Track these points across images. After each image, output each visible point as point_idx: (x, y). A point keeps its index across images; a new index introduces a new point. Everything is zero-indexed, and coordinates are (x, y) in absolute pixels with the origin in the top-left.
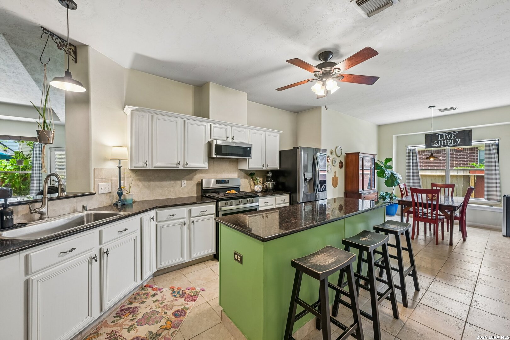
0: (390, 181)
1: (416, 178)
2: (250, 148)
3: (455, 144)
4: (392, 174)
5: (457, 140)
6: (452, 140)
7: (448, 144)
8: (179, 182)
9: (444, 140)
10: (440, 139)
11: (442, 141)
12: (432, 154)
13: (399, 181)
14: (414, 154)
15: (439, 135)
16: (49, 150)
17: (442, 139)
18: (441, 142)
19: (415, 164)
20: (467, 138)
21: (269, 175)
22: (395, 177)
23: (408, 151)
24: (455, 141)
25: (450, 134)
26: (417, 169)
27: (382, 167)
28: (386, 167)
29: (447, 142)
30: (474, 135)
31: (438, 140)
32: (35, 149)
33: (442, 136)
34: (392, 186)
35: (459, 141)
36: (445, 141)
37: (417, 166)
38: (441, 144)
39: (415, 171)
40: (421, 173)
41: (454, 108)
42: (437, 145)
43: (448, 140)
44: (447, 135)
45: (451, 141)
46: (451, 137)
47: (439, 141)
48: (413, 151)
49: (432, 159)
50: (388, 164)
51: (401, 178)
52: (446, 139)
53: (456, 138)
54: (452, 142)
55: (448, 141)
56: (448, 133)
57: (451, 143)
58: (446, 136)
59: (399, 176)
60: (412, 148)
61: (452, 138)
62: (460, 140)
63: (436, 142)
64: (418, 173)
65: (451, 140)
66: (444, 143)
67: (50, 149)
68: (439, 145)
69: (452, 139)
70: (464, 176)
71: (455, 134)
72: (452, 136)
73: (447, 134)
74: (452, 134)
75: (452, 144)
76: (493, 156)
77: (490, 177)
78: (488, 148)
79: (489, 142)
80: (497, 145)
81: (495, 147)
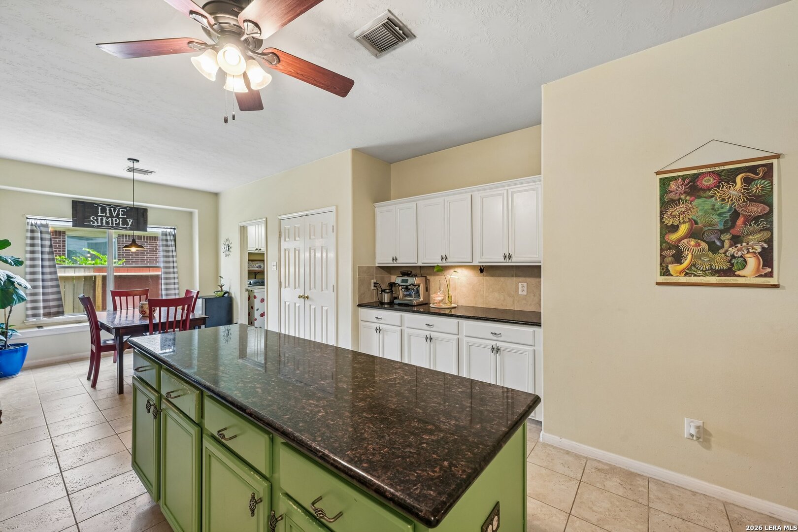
3: (125, 226)
5: (128, 220)
6: (121, 220)
7: (114, 225)
9: (107, 218)
10: (100, 214)
11: (104, 219)
12: (134, 241)
15: (100, 208)
17: (104, 215)
18: (102, 220)
19: (47, 256)
20: (141, 219)
22: (12, 284)
23: (31, 228)
24: (125, 222)
25: (117, 209)
26: (54, 266)
29: (112, 220)
30: (150, 216)
31: (96, 215)
33: (104, 210)
35: (130, 222)
36: (110, 219)
38: (102, 223)
39: (48, 270)
42: (96, 223)
43: (114, 217)
44: (112, 209)
45: (119, 220)
46: (118, 214)
47: (99, 218)
48: (43, 229)
49: (133, 249)
52: (111, 215)
53: (126, 217)
54: (121, 223)
55: (114, 219)
56: (115, 206)
57: (118, 224)
58: (110, 210)
60: (39, 222)
61: (121, 216)
62: (131, 220)
63: (93, 218)
65: (119, 218)
66: (107, 223)
68: (100, 224)
69: (121, 218)
71: (125, 210)
72: (121, 213)
73: (112, 207)
74: (121, 210)
75: (121, 226)
76: (170, 248)
77: (168, 276)
78: (164, 237)
79: (165, 230)
80: (174, 236)
81: (172, 238)
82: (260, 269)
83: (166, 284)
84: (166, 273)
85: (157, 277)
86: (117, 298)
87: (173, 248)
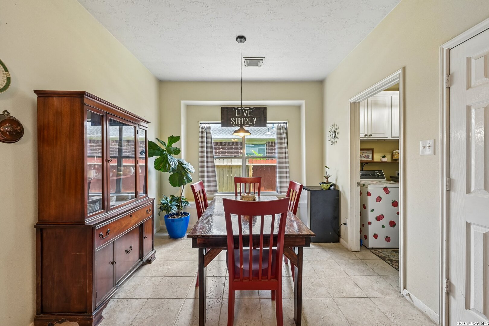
0: (177, 177)
1: (210, 169)
3: (252, 124)
4: (180, 164)
5: (254, 118)
6: (249, 118)
7: (245, 124)
10: (236, 116)
11: (239, 119)
13: (190, 175)
14: (208, 135)
15: (236, 110)
17: (239, 116)
18: (238, 120)
19: (209, 150)
20: (263, 116)
22: (184, 168)
23: (200, 130)
24: (252, 121)
25: (247, 110)
26: (212, 157)
27: (163, 151)
28: (170, 152)
29: (244, 119)
30: (269, 114)
31: (235, 117)
33: (239, 112)
34: (180, 186)
35: (255, 119)
36: (242, 119)
37: (212, 152)
38: (238, 122)
39: (209, 160)
40: (217, 163)
42: (234, 123)
43: (245, 117)
44: (244, 110)
45: (248, 119)
46: (247, 114)
47: (236, 118)
48: (208, 131)
50: (174, 145)
51: (193, 170)
52: (243, 116)
53: (252, 116)
54: (249, 121)
55: (245, 119)
56: (246, 108)
57: (247, 123)
58: (242, 111)
59: (190, 167)
60: (206, 126)
61: (249, 116)
62: (256, 118)
63: (233, 119)
64: (213, 162)
65: (248, 117)
66: (241, 122)
68: (236, 124)
69: (249, 117)
71: (252, 110)
72: (249, 113)
73: (244, 109)
74: (249, 110)
75: (249, 124)
76: (283, 141)
77: (282, 165)
78: (279, 131)
79: (279, 125)
80: (286, 129)
81: (284, 131)
82: (367, 159)
83: (280, 172)
84: (280, 163)
85: (274, 167)
86: (238, 184)
87: (286, 140)
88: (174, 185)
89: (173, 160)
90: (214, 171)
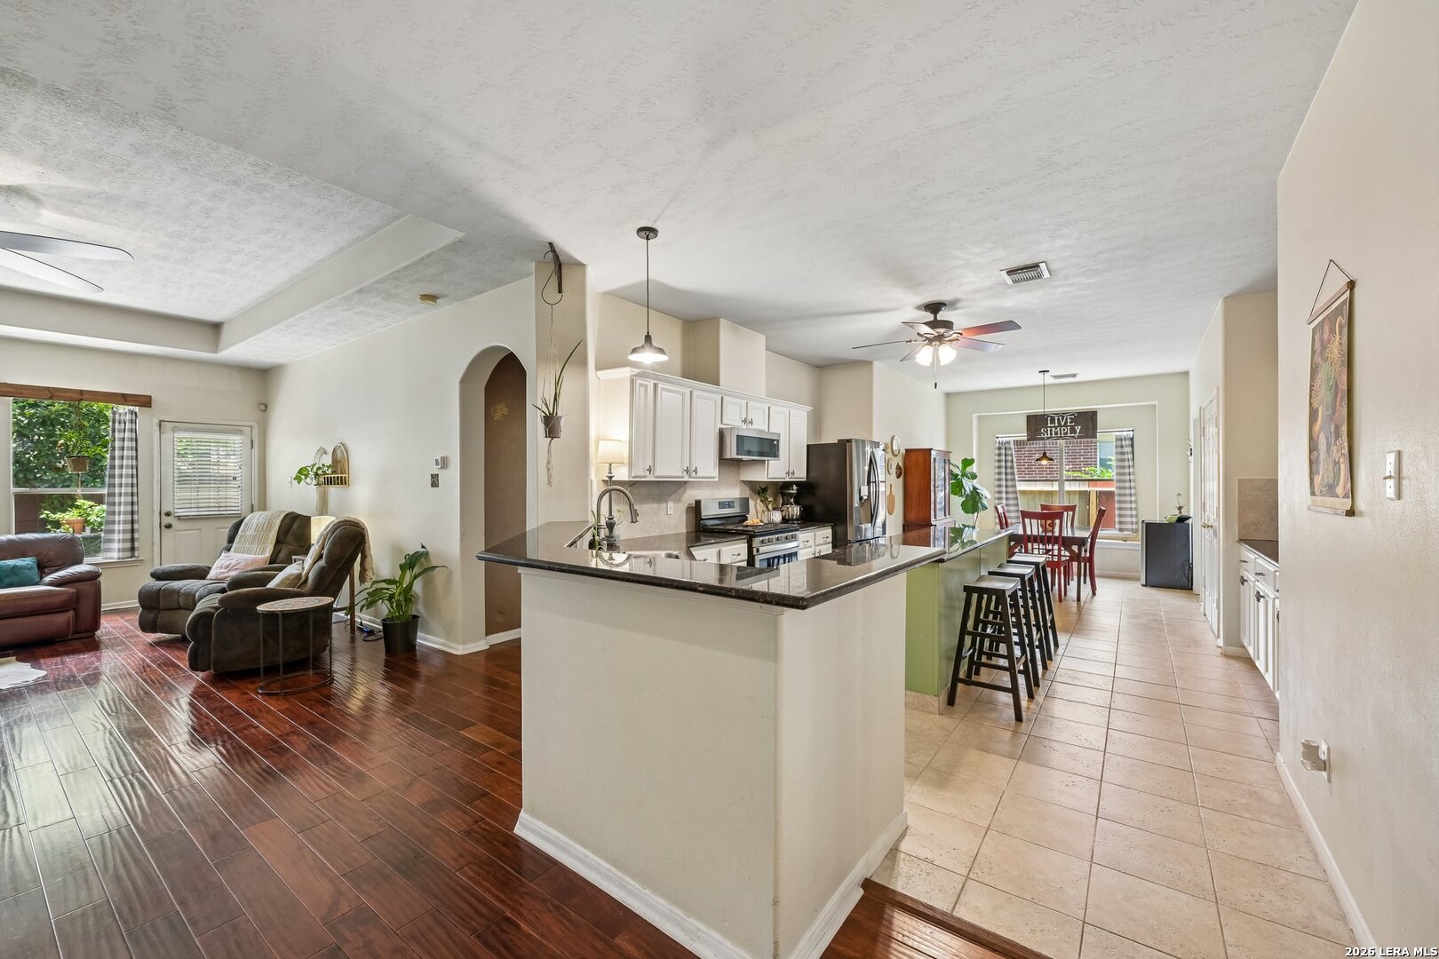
0: (970, 502)
1: (1011, 496)
2: (778, 441)
3: (1073, 435)
4: (975, 488)
5: (1076, 427)
6: (1069, 428)
7: (1063, 435)
8: (664, 505)
9: (1056, 428)
10: (1049, 425)
11: (1053, 429)
12: (1045, 454)
13: (985, 502)
14: (1008, 452)
15: (1049, 418)
16: (158, 428)
17: (1053, 425)
18: (1051, 430)
19: (1009, 471)
20: (1091, 424)
21: (791, 491)
22: (978, 493)
23: (997, 445)
24: (1073, 431)
25: (1065, 417)
26: (1014, 480)
27: (957, 475)
28: (964, 475)
30: (1102, 420)
31: (1047, 427)
32: (117, 424)
33: (1053, 421)
34: (973, 513)
35: (1078, 429)
36: (1058, 429)
37: (1013, 474)
38: (1051, 434)
39: (1010, 483)
40: (1021, 487)
41: (1074, 376)
42: (1046, 435)
43: (1062, 427)
44: (1060, 418)
45: (1067, 429)
46: (1066, 422)
47: (1049, 429)
48: (1007, 446)
49: (1044, 462)
50: (968, 469)
51: (989, 496)
52: (1060, 425)
53: (1073, 424)
54: (1069, 431)
55: (1062, 429)
56: (1063, 415)
57: (1067, 433)
58: (1058, 419)
59: (984, 492)
60: (1004, 440)
61: (1069, 424)
62: (1079, 427)
63: (1044, 431)
64: (1014, 486)
65: (1067, 427)
66: (1056, 433)
67: (160, 426)
68: (1049, 436)
69: (1069, 426)
70: (1081, 492)
71: (1073, 417)
72: (1069, 420)
73: (1060, 416)
74: (1068, 417)
75: (1069, 435)
76: (1126, 457)
77: (1122, 491)
78: (1119, 443)
79: (1120, 433)
80: (1132, 439)
81: (1128, 442)
83: (1121, 502)
84: (1120, 488)
85: (1111, 493)
87: (1130, 456)
88: (966, 511)
89: (968, 485)
90: (1017, 498)
